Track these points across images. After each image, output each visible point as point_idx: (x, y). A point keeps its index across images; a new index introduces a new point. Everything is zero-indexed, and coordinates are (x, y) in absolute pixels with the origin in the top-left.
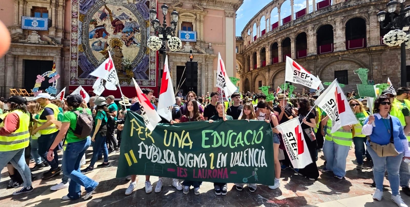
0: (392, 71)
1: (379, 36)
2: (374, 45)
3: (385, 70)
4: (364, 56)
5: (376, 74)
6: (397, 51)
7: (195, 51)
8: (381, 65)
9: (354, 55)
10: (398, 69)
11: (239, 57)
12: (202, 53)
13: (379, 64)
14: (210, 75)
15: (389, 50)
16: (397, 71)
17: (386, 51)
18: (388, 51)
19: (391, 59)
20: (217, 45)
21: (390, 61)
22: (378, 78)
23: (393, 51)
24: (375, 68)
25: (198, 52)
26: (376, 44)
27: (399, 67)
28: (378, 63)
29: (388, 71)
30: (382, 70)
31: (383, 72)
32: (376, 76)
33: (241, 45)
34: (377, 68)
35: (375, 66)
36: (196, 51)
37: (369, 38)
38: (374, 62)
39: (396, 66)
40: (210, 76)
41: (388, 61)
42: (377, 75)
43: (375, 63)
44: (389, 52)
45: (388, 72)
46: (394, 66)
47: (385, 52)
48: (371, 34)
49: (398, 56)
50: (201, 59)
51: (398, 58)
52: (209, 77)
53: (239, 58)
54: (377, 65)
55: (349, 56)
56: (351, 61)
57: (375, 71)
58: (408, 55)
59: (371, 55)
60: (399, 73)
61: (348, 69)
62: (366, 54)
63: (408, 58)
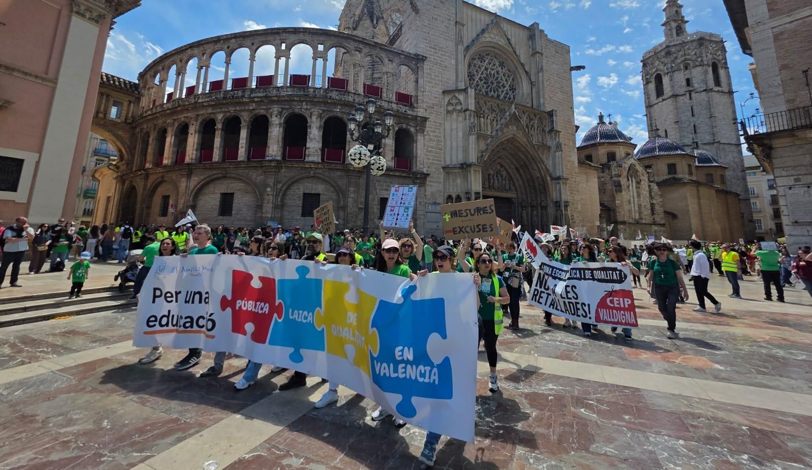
4: (340, 176)
9: (329, 172)
11: (120, 130)
33: (130, 101)
38: (350, 187)
55: (324, 172)
56: (325, 180)
57: (350, 200)
58: (385, 184)
59: (349, 176)
60: (375, 207)
61: (321, 192)
62: (343, 174)
63: (384, 188)
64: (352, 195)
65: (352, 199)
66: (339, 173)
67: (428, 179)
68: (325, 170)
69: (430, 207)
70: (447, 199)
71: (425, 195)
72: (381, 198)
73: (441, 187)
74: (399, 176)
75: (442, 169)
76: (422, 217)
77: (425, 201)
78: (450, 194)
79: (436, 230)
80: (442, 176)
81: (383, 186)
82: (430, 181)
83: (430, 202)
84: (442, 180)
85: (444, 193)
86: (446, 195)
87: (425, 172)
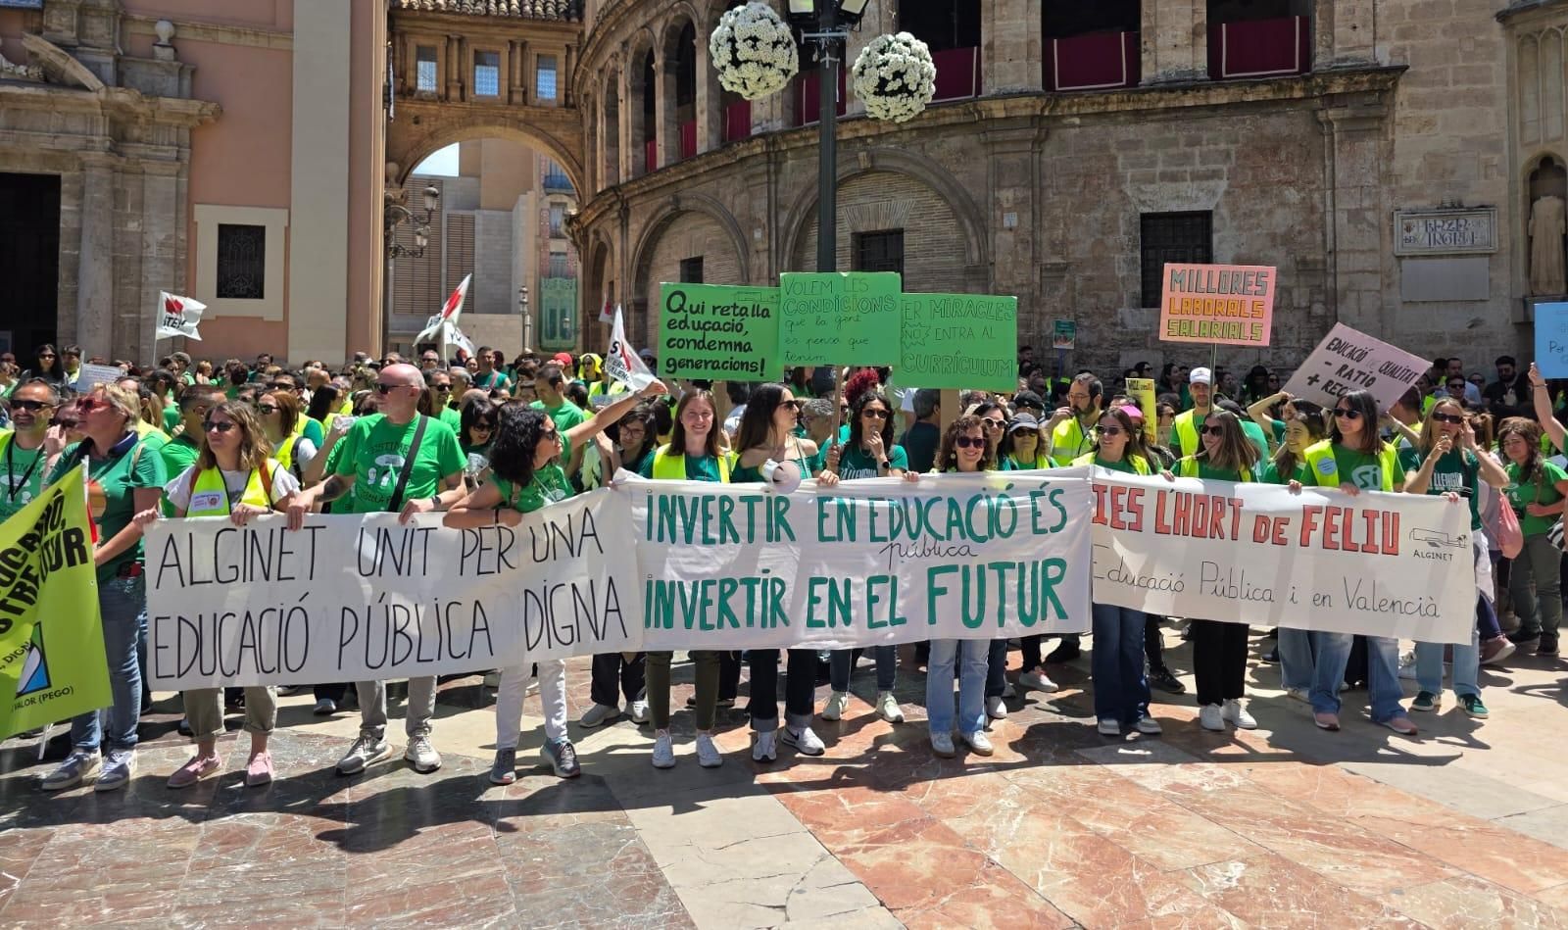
0: (1090, 241)
1: (1038, 37)
2: (1009, 88)
3: (1059, 233)
4: (963, 151)
5: (1010, 259)
6: (1111, 128)
7: (22, 69)
8: (1035, 206)
9: (923, 145)
10: (1119, 231)
11: (557, 123)
12: (81, 87)
13: (1024, 201)
14: (161, 237)
15: (1077, 121)
16: (1110, 241)
17: (1066, 126)
18: (1073, 126)
19: (1086, 176)
20: (225, 38)
21: (1081, 183)
22: (1018, 281)
23: (1098, 128)
24: (1006, 224)
25: (51, 78)
26: (1020, 80)
27: (1121, 222)
28: (1020, 195)
29: (1072, 243)
30: (1045, 236)
31: (1046, 248)
32: (1009, 266)
33: (569, 48)
34: (1015, 223)
35: (1009, 210)
36: (35, 72)
37: (990, 46)
38: (1000, 187)
39: (1108, 216)
40: (162, 245)
41: (1072, 184)
42: (1016, 263)
43: (1007, 195)
44: (1078, 130)
45: (1071, 248)
46: (1098, 214)
47: (1061, 131)
48: (997, 23)
49: (1115, 158)
50: (76, 125)
51: (1116, 168)
52: (153, 251)
53: (559, 134)
54: (1019, 205)
55: (904, 147)
56: (911, 176)
57: (1003, 240)
58: (1160, 155)
59: (993, 143)
60: (1119, 257)
61: (904, 224)
62: (972, 139)
63: (1159, 168)
64: (1011, 220)
65: (1010, 237)
66: (955, 141)
67: (1404, 91)
68: (906, 137)
69: (1419, 230)
70: (1534, 177)
71: (1387, 177)
72: (1144, 216)
73: (1493, 122)
74: (1228, 105)
75: (1497, 26)
76: (1374, 283)
77: (1388, 204)
78: (1549, 148)
79: (1460, 339)
80: (1498, 67)
81: (1153, 163)
82: (1415, 102)
83: (1422, 203)
84: (1498, 86)
85: (1512, 148)
86: (1525, 157)
87: (1385, 61)
